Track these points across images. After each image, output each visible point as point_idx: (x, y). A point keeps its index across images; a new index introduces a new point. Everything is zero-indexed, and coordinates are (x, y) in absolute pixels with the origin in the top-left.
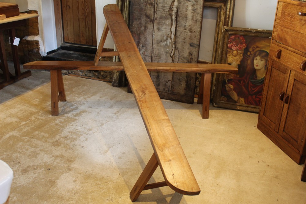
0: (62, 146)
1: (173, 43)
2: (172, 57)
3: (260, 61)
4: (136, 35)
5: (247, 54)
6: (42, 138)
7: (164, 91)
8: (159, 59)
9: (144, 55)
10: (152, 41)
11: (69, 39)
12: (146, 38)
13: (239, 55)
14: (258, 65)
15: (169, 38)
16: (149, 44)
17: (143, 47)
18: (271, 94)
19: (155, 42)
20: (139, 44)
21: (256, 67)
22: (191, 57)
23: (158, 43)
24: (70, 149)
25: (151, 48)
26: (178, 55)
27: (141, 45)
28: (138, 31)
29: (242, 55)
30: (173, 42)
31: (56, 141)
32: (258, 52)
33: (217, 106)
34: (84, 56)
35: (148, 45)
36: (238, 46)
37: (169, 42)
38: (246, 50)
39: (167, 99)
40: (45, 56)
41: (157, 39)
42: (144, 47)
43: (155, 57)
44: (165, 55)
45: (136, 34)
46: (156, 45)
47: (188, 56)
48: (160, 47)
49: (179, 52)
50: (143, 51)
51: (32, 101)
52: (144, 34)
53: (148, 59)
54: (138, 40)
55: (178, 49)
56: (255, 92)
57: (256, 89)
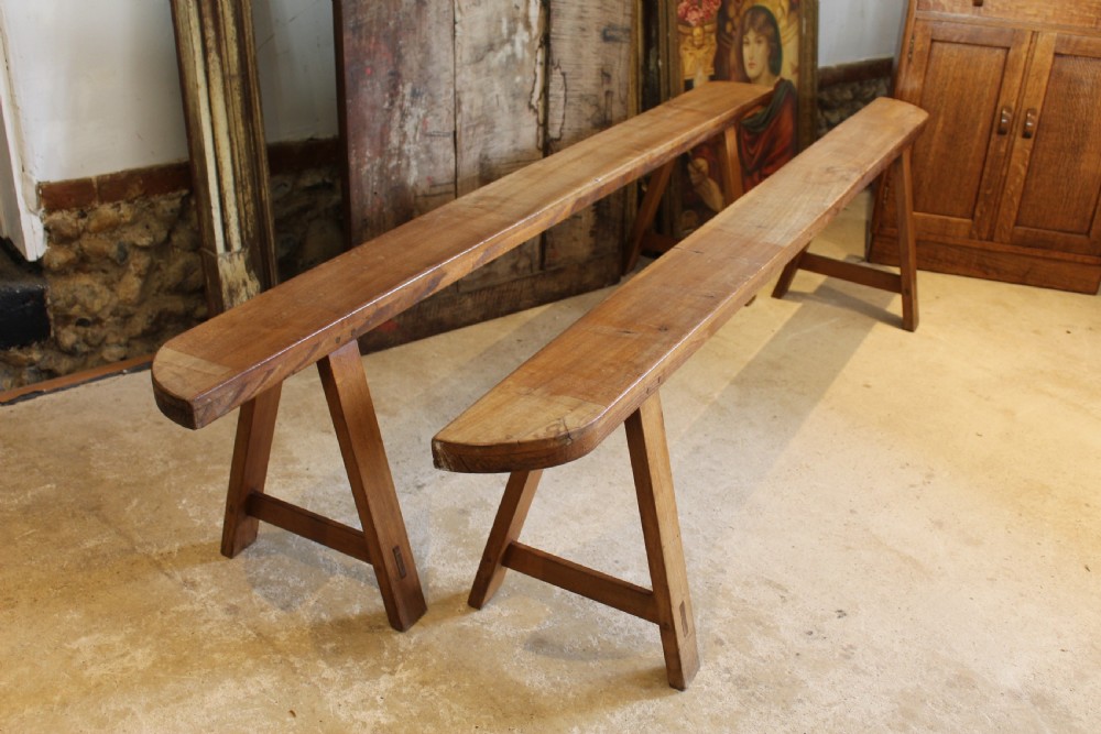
1: (539, 42)
2: (536, 111)
3: (756, 46)
4: (377, 43)
5: (725, 30)
7: (515, 276)
8: (489, 136)
9: (425, 135)
10: (451, 57)
12: (425, 48)
14: (753, 61)
15: (520, 26)
16: (441, 76)
17: (415, 94)
19: (465, 55)
20: (395, 87)
21: (750, 72)
22: (606, 87)
23: (479, 60)
25: (452, 90)
26: (562, 93)
27: (407, 90)
28: (389, 18)
30: (536, 38)
35: (438, 80)
36: (700, 7)
37: (523, 44)
38: (723, 15)
39: (532, 306)
41: (471, 38)
42: (420, 95)
43: (471, 132)
44: (510, 107)
45: (377, 37)
46: (469, 70)
47: (596, 85)
48: (487, 75)
49: (565, 79)
50: (418, 117)
51: (84, 666)
52: (418, 31)
53: (443, 149)
54: (391, 69)
55: (558, 66)
56: (756, 158)
57: (760, 148)
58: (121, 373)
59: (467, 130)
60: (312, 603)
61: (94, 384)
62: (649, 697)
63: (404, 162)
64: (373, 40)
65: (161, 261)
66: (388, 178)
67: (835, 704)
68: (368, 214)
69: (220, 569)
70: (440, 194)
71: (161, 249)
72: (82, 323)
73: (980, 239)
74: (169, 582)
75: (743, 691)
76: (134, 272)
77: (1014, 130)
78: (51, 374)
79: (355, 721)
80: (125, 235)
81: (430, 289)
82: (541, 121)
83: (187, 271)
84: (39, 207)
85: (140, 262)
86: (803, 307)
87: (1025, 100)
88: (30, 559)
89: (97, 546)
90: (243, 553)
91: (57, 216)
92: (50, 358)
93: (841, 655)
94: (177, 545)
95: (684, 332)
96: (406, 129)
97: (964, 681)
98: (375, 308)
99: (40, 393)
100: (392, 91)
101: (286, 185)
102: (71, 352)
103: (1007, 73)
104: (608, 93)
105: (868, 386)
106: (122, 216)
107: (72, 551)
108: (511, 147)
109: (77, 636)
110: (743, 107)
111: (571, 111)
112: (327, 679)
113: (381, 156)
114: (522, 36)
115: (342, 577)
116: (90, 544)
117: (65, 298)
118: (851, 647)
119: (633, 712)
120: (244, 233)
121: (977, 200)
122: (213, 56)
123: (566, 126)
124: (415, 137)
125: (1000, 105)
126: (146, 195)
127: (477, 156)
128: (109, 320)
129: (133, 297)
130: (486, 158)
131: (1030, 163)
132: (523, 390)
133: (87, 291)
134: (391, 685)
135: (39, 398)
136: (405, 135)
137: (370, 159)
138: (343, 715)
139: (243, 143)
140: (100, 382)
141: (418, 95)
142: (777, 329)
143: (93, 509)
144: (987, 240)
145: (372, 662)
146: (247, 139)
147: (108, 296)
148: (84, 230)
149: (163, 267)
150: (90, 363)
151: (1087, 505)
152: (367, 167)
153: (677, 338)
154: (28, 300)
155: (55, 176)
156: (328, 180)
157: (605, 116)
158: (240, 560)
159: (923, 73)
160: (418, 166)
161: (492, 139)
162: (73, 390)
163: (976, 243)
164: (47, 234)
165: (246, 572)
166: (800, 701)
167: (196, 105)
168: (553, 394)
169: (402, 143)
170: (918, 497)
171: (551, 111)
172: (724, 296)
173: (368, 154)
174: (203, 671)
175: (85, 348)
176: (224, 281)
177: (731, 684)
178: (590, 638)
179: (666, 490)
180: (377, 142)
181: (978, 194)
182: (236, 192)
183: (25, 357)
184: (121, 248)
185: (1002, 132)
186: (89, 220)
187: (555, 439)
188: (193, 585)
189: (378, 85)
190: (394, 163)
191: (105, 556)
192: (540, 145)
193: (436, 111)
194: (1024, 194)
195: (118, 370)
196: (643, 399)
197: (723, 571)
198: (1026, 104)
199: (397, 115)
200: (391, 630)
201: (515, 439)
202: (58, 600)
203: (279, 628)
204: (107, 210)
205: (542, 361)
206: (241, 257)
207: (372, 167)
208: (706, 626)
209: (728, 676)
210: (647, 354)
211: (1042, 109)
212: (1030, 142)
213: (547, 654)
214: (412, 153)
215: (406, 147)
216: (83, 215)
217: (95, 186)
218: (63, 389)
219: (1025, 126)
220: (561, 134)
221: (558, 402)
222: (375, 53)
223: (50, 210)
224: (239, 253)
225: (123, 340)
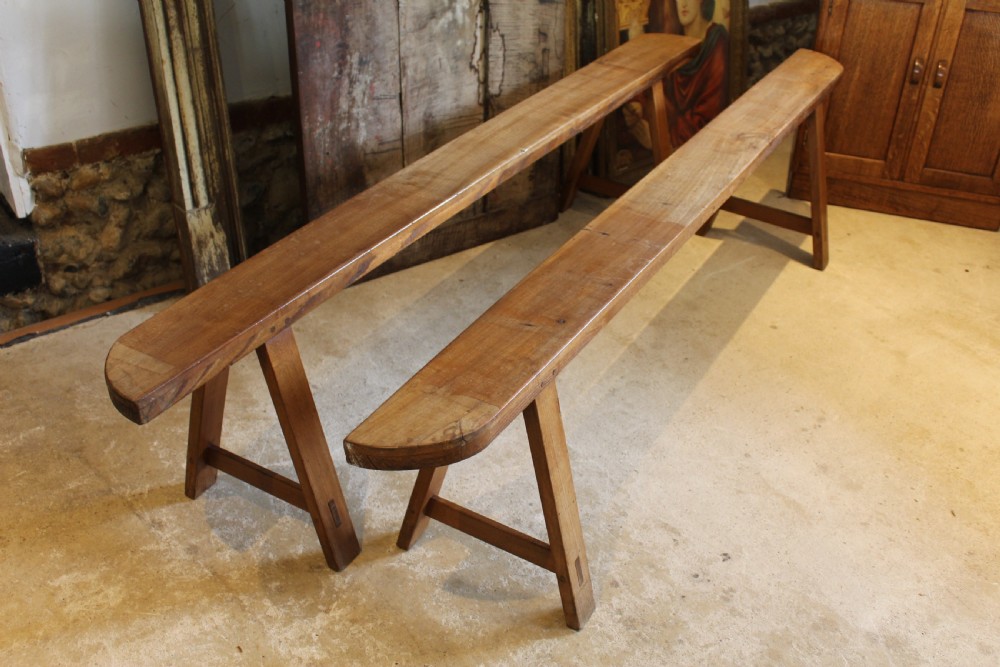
1: (478, 8)
2: (477, 71)
4: (325, 18)
8: (432, 96)
9: (372, 98)
10: (396, 27)
12: (370, 20)
14: (686, 9)
16: (387, 45)
17: (362, 63)
19: (408, 23)
20: (343, 57)
21: (684, 19)
22: (543, 45)
23: (422, 27)
25: (397, 57)
26: (501, 53)
27: (354, 59)
30: (476, 4)
35: (383, 48)
37: (464, 11)
41: (414, 8)
42: (367, 63)
43: (416, 94)
44: (452, 69)
45: (325, 13)
46: (413, 38)
47: (533, 44)
48: (430, 41)
49: (503, 41)
50: (366, 82)
51: (64, 603)
52: (363, 5)
53: (389, 111)
54: (339, 41)
55: (497, 29)
56: (687, 100)
57: (691, 90)
58: (104, 315)
59: (412, 91)
60: (261, 544)
61: (81, 325)
62: (548, 636)
63: (353, 124)
64: (321, 16)
65: (138, 211)
66: (339, 140)
67: (711, 645)
68: (321, 172)
69: (184, 511)
70: (388, 151)
71: (138, 201)
72: (70, 269)
73: (892, 179)
74: (140, 522)
75: (631, 631)
76: (114, 223)
77: (926, 79)
78: (45, 316)
79: (293, 657)
80: (106, 191)
81: (360, 272)
82: (482, 79)
83: (162, 220)
84: (25, 171)
85: (119, 214)
86: (724, 244)
87: (937, 52)
88: (21, 499)
89: (79, 487)
90: (205, 494)
91: (42, 178)
92: (43, 301)
93: (722, 597)
94: (148, 486)
95: (580, 324)
96: (354, 94)
97: (828, 624)
98: (307, 297)
99: (33, 335)
100: (341, 61)
101: (250, 140)
102: (62, 295)
103: (920, 28)
104: (545, 51)
105: (775, 328)
106: (101, 174)
107: (56, 492)
108: (454, 104)
109: (58, 574)
110: (670, 62)
111: (510, 69)
112: (271, 617)
113: (331, 120)
114: (462, 3)
115: (289, 518)
116: (72, 486)
117: (53, 249)
118: (731, 590)
119: (534, 651)
120: (211, 190)
121: (889, 144)
122: (176, 34)
123: (505, 83)
124: (363, 101)
125: (913, 56)
126: (122, 155)
127: (422, 114)
128: (94, 265)
129: (114, 245)
130: (431, 115)
131: (940, 110)
132: (429, 388)
133: (73, 241)
134: (326, 623)
135: (32, 340)
136: (353, 100)
137: (322, 123)
138: (283, 650)
139: (206, 109)
140: (86, 324)
142: (697, 268)
143: (76, 451)
144: (898, 179)
145: (311, 600)
146: (211, 105)
147: (92, 244)
148: (68, 189)
149: (140, 217)
150: (78, 304)
151: (962, 450)
152: (319, 131)
153: (574, 331)
154: (19, 253)
155: (38, 143)
156: (289, 133)
157: (542, 72)
158: (201, 502)
159: (842, 27)
160: (366, 127)
161: (435, 98)
162: (62, 332)
163: (888, 182)
164: (34, 193)
165: (207, 513)
166: (681, 641)
167: (162, 78)
168: (455, 393)
169: (351, 107)
170: (808, 441)
171: (491, 70)
172: (622, 284)
173: (320, 119)
174: (166, 608)
175: (74, 291)
176: (193, 234)
177: (621, 625)
178: (502, 579)
179: (562, 465)
180: (327, 108)
181: (890, 137)
182: (201, 154)
183: (20, 301)
184: (102, 203)
185: (914, 82)
186: (72, 180)
187: (450, 442)
188: (160, 525)
189: (327, 57)
190: (344, 125)
191: (85, 497)
192: (481, 100)
193: (382, 76)
194: (934, 138)
195: (103, 311)
196: (538, 392)
197: (625, 514)
198: (937, 57)
199: (346, 82)
200: (328, 569)
201: (414, 444)
202: (44, 539)
203: (232, 567)
204: (87, 171)
205: (449, 356)
206: (208, 211)
207: (324, 131)
208: (605, 568)
209: (619, 617)
210: (543, 349)
211: (953, 61)
212: (940, 92)
213: (463, 594)
214: (361, 115)
215: (355, 111)
216: (66, 176)
217: (75, 150)
218: (54, 331)
219: (936, 76)
220: (501, 91)
221: (457, 403)
222: (323, 27)
223: (36, 173)
224: (206, 208)
225: (107, 282)
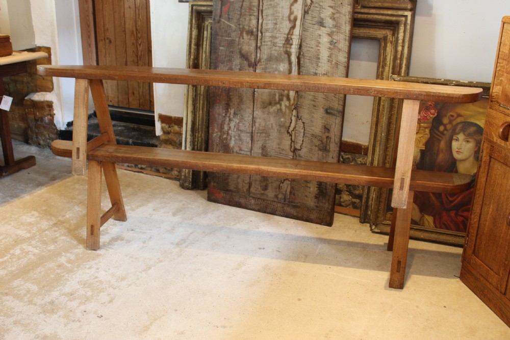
0: (61, 313)
1: (293, 107)
2: (291, 135)
3: (464, 143)
4: (221, 92)
5: (438, 129)
6: (25, 295)
7: (276, 200)
8: (267, 139)
9: (238, 129)
10: (252, 103)
11: (110, 99)
12: (240, 98)
13: (422, 131)
14: (460, 150)
15: (285, 99)
16: (247, 110)
17: (235, 114)
18: (490, 212)
19: (258, 104)
20: (227, 109)
21: (456, 156)
22: (327, 134)
23: (264, 107)
24: (73, 321)
25: (251, 116)
26: (303, 131)
27: (232, 111)
29: (427, 131)
30: (292, 105)
31: (50, 303)
32: (460, 126)
33: (379, 231)
34: (134, 129)
35: (245, 111)
37: (286, 106)
38: (437, 122)
39: (282, 216)
40: (63, 129)
41: (261, 99)
43: (259, 135)
44: (278, 130)
46: (260, 111)
47: (322, 132)
48: (268, 114)
49: (304, 125)
50: (236, 122)
53: (246, 138)
54: (226, 102)
55: (302, 119)
59: (257, 133)
63: (229, 138)
64: (220, 90)
66: (223, 141)
70: (243, 154)
82: (293, 140)
84: (159, 121)
91: (163, 125)
96: (231, 125)
104: (328, 137)
106: (181, 131)
108: (278, 146)
109: (36, 211)
111: (306, 140)
113: (220, 132)
114: (285, 103)
123: (304, 146)
124: (234, 129)
127: (261, 145)
130: (265, 147)
136: (230, 127)
137: (217, 132)
141: (237, 114)
148: (170, 132)
152: (215, 135)
155: (164, 113)
157: (326, 147)
160: (235, 140)
164: (161, 129)
169: (229, 130)
171: (297, 137)
173: (216, 130)
180: (219, 127)
186: (172, 129)
189: (221, 107)
190: (225, 136)
192: (292, 149)
193: (243, 122)
199: (228, 119)
204: (176, 128)
207: (217, 135)
214: (232, 135)
216: (170, 127)
217: (173, 119)
220: (301, 148)
222: (220, 95)
223: (162, 122)
